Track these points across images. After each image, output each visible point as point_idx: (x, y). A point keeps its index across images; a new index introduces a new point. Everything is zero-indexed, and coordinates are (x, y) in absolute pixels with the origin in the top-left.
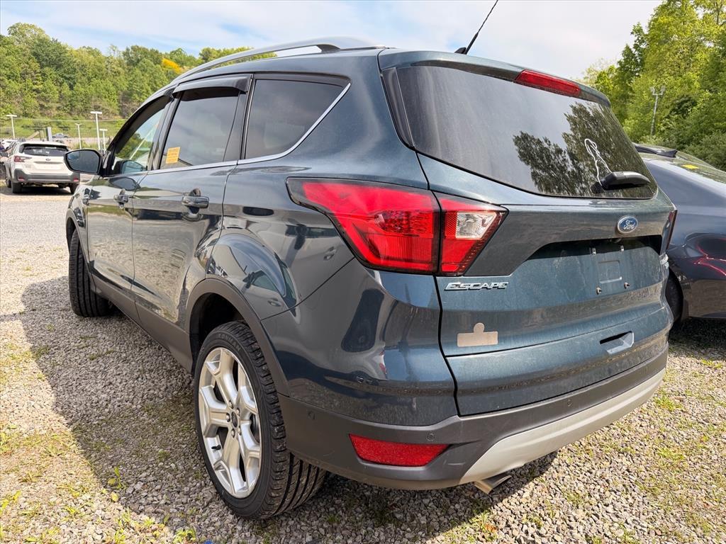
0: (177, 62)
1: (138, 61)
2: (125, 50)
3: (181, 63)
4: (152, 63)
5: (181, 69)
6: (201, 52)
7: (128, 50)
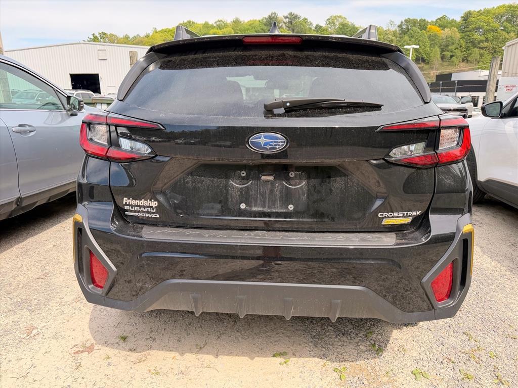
0: (440, 26)
1: (408, 30)
2: (399, 23)
3: (443, 27)
4: (419, 30)
5: (443, 31)
6: (463, 15)
7: (402, 22)
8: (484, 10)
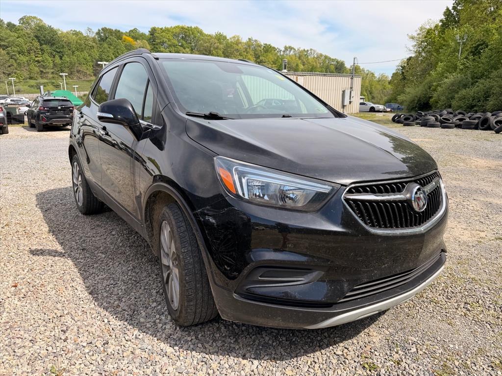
0: (133, 37)
1: (107, 38)
2: (97, 31)
4: (116, 39)
5: (135, 42)
6: (150, 30)
8: (165, 28)
